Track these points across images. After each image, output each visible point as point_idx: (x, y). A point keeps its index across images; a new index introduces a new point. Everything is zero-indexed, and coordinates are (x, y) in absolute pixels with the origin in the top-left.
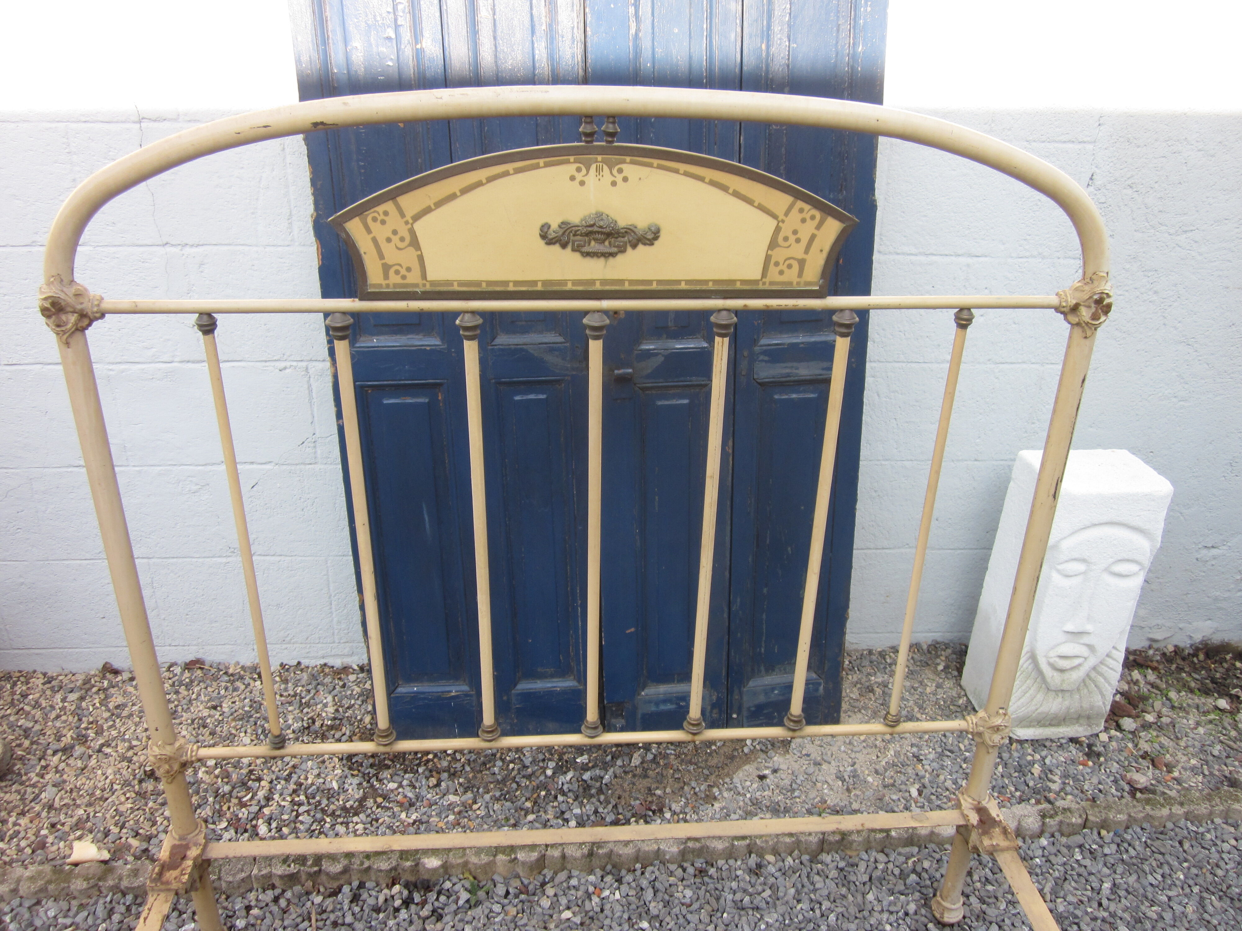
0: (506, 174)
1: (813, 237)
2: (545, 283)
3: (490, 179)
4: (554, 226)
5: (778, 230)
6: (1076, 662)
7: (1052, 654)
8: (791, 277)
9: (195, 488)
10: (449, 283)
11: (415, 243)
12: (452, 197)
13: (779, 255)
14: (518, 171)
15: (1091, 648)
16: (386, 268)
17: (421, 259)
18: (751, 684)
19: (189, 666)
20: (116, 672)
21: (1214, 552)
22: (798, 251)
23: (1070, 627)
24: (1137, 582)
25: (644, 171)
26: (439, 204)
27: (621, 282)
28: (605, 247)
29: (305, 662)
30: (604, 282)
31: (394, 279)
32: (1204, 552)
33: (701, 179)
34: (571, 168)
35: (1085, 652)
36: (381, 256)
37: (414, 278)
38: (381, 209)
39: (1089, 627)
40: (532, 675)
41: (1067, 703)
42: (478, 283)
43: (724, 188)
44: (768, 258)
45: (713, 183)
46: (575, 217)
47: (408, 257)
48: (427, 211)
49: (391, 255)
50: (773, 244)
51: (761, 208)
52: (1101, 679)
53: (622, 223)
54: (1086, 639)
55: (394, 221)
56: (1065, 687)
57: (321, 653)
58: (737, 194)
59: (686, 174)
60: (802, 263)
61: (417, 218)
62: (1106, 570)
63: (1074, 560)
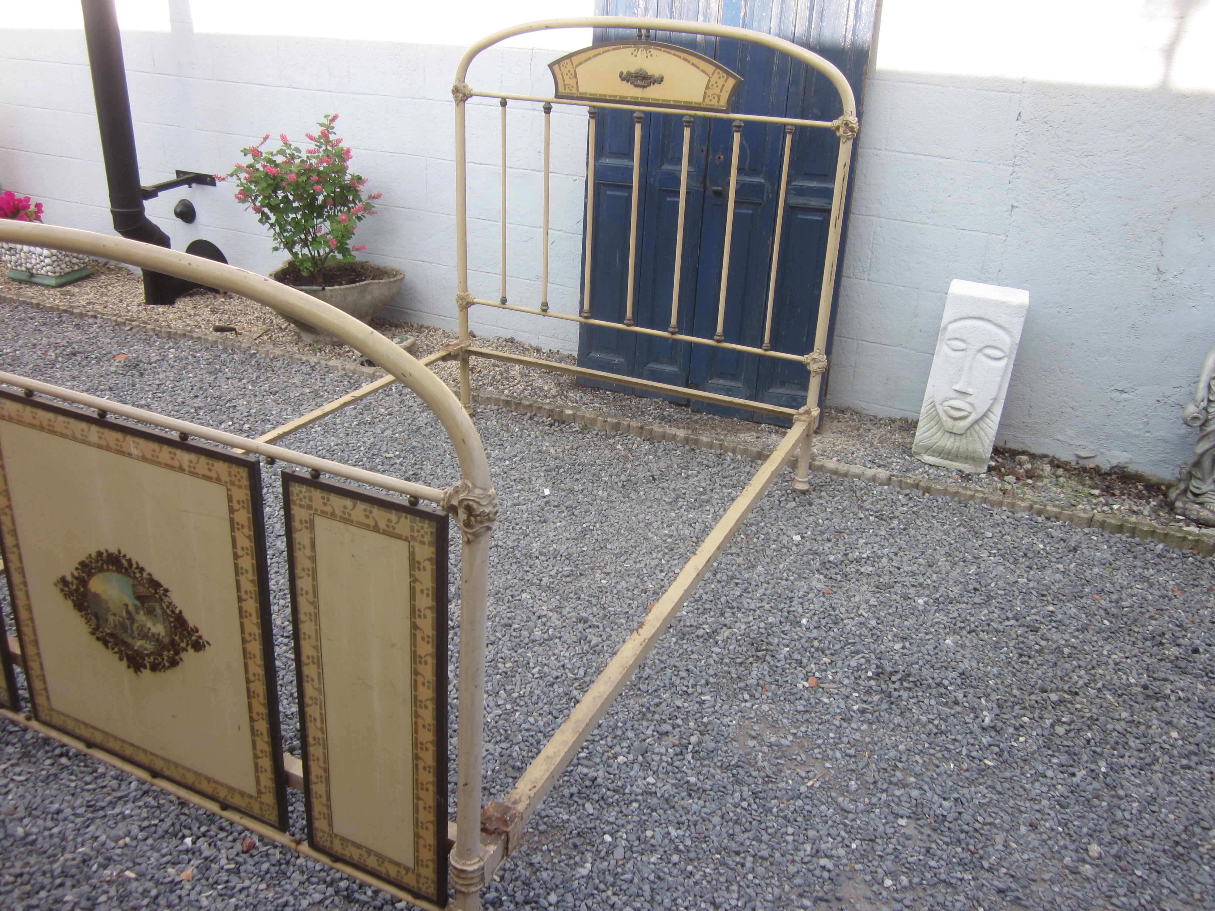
0: (609, 50)
1: (723, 86)
2: (620, 97)
3: (604, 52)
4: (625, 73)
5: (709, 81)
6: (962, 414)
7: (946, 404)
8: (714, 103)
9: (527, 239)
10: (586, 94)
11: (576, 77)
12: (590, 59)
13: (710, 92)
14: (613, 49)
15: (972, 405)
16: (565, 86)
17: (577, 83)
18: (770, 390)
19: (507, 340)
20: (474, 336)
21: (1125, 396)
22: (717, 91)
23: (957, 387)
25: (658, 52)
26: (585, 61)
27: (648, 99)
28: (643, 83)
29: (561, 351)
30: (642, 98)
31: (567, 90)
32: (1117, 394)
33: (679, 57)
34: (632, 50)
36: (564, 80)
37: (574, 91)
38: (565, 62)
39: (970, 390)
40: (657, 361)
41: (957, 444)
42: (596, 95)
43: (688, 62)
44: (705, 93)
45: (684, 59)
46: (633, 70)
47: (572, 82)
48: (581, 63)
49: (568, 81)
50: (707, 87)
51: (703, 71)
52: (982, 433)
53: (649, 74)
54: (969, 399)
55: (569, 67)
56: (955, 431)
58: (693, 64)
59: (674, 55)
60: (719, 96)
61: (577, 66)
62: (980, 351)
63: (956, 339)
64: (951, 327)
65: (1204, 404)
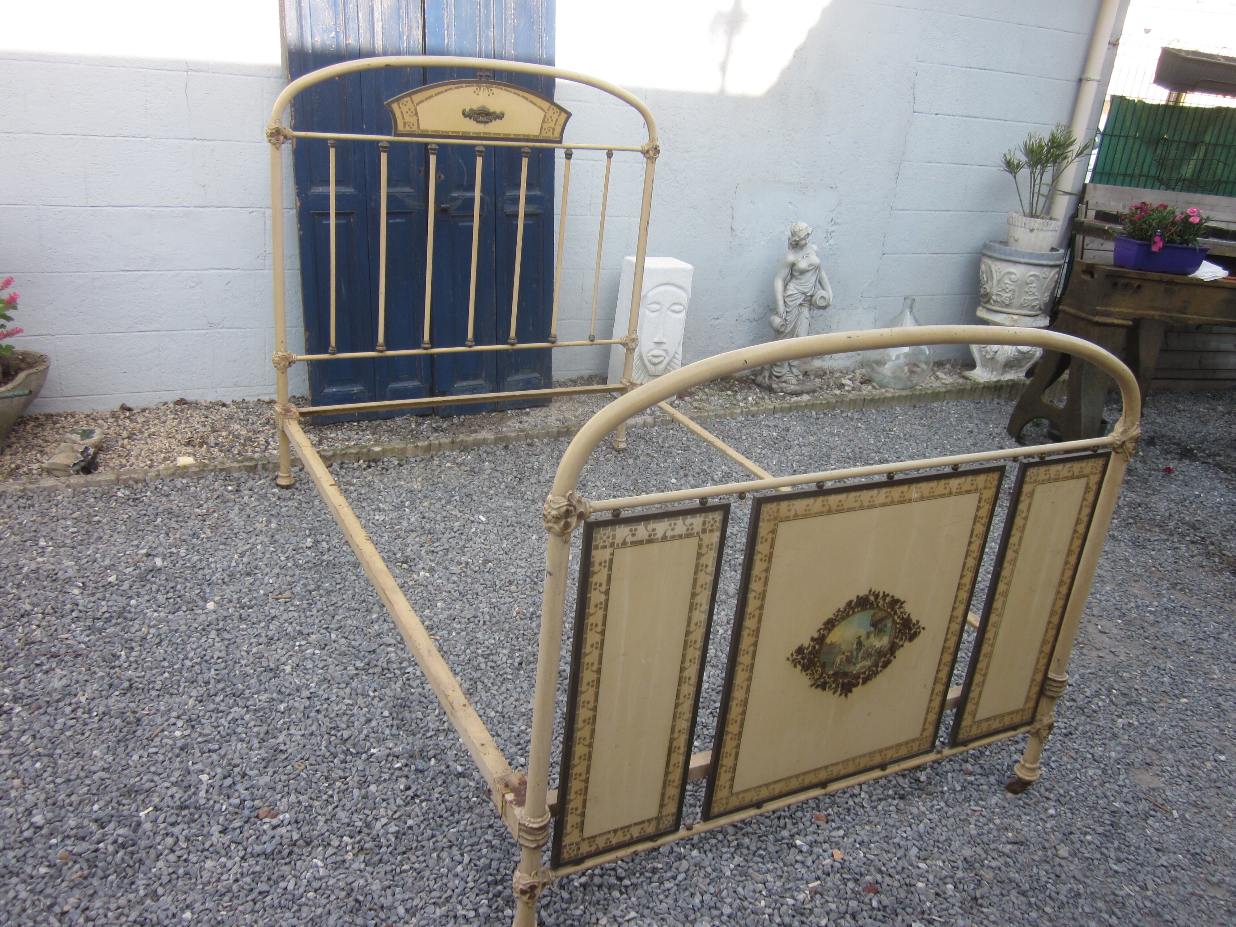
0: (451, 89)
1: (557, 120)
2: (463, 133)
3: (446, 91)
4: (467, 110)
5: (545, 116)
6: (660, 359)
7: (649, 355)
8: (549, 135)
9: (193, 284)
10: (428, 131)
11: (416, 114)
12: (431, 97)
13: (546, 126)
14: (456, 88)
15: (666, 351)
16: (405, 124)
17: (418, 120)
18: (508, 379)
19: (177, 403)
20: (129, 410)
21: (718, 321)
22: (552, 125)
23: (656, 340)
24: (683, 315)
25: (500, 91)
26: (427, 99)
27: (490, 134)
28: (485, 119)
29: (247, 399)
30: (484, 133)
31: (407, 128)
32: (714, 321)
33: (519, 95)
34: (474, 88)
35: (663, 354)
36: (403, 119)
37: (415, 128)
38: (405, 100)
39: (664, 340)
40: (398, 379)
42: (438, 132)
43: (527, 99)
44: (542, 127)
45: (523, 97)
46: (475, 107)
47: (413, 120)
48: (422, 101)
49: (407, 118)
50: (544, 122)
51: (539, 107)
53: (491, 110)
54: (664, 347)
55: (410, 105)
56: (656, 373)
57: (257, 393)
58: (531, 102)
59: (514, 93)
60: (554, 129)
61: (418, 104)
62: (669, 308)
63: (654, 303)
64: (650, 294)
65: (784, 315)
